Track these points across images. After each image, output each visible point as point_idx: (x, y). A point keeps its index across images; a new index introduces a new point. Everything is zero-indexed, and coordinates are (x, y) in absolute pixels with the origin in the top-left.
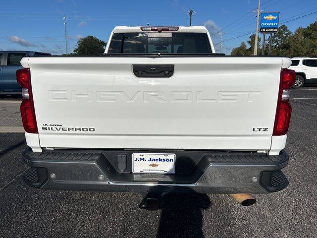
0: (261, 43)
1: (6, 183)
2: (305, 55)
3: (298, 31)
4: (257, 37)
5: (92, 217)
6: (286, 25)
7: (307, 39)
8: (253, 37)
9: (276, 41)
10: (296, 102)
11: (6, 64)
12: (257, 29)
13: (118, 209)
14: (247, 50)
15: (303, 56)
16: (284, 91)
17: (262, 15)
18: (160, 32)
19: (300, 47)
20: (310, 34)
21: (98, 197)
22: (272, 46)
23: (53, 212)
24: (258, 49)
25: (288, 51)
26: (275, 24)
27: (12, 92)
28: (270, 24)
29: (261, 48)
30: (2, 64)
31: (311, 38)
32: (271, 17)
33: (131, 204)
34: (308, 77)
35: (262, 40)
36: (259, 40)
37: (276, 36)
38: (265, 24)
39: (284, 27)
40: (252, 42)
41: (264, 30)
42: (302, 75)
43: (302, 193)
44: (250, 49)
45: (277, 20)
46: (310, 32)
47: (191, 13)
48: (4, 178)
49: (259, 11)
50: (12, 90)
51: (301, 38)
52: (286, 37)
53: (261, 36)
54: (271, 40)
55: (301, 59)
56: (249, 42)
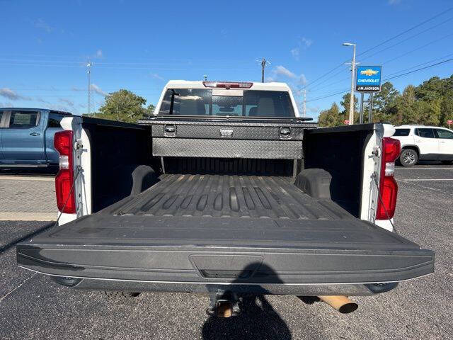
0: (359, 106)
1: (11, 289)
2: (419, 123)
3: (407, 90)
4: (352, 96)
5: (135, 335)
6: (391, 82)
7: (421, 102)
8: (347, 97)
9: (379, 103)
10: (407, 185)
11: (8, 125)
12: (353, 87)
13: (171, 324)
14: (340, 114)
15: (415, 123)
16: (387, 164)
17: (359, 69)
18: (228, 88)
19: (411, 111)
20: (424, 95)
21: (142, 308)
22: (374, 110)
23: (79, 328)
24: (355, 113)
25: (395, 117)
26: (376, 81)
27: (13, 164)
28: (369, 81)
29: (359, 112)
30: (2, 125)
31: (425, 100)
32: (370, 72)
33: (187, 317)
34: (423, 152)
35: (360, 101)
36: (356, 101)
37: (378, 96)
38: (363, 81)
39: (388, 85)
40: (346, 103)
41: (362, 88)
42: (415, 149)
43: (420, 304)
44: (343, 113)
45: (379, 76)
46: (423, 92)
47: (263, 64)
48: (7, 282)
49: (354, 64)
50: (13, 161)
51: (412, 99)
52: (391, 98)
53: (359, 95)
54: (372, 102)
55: (412, 128)
56: (343, 104)
